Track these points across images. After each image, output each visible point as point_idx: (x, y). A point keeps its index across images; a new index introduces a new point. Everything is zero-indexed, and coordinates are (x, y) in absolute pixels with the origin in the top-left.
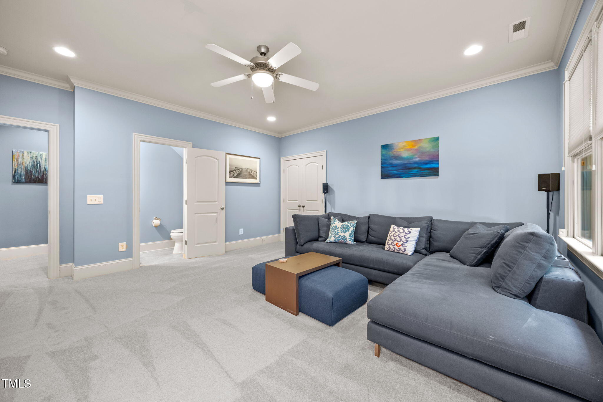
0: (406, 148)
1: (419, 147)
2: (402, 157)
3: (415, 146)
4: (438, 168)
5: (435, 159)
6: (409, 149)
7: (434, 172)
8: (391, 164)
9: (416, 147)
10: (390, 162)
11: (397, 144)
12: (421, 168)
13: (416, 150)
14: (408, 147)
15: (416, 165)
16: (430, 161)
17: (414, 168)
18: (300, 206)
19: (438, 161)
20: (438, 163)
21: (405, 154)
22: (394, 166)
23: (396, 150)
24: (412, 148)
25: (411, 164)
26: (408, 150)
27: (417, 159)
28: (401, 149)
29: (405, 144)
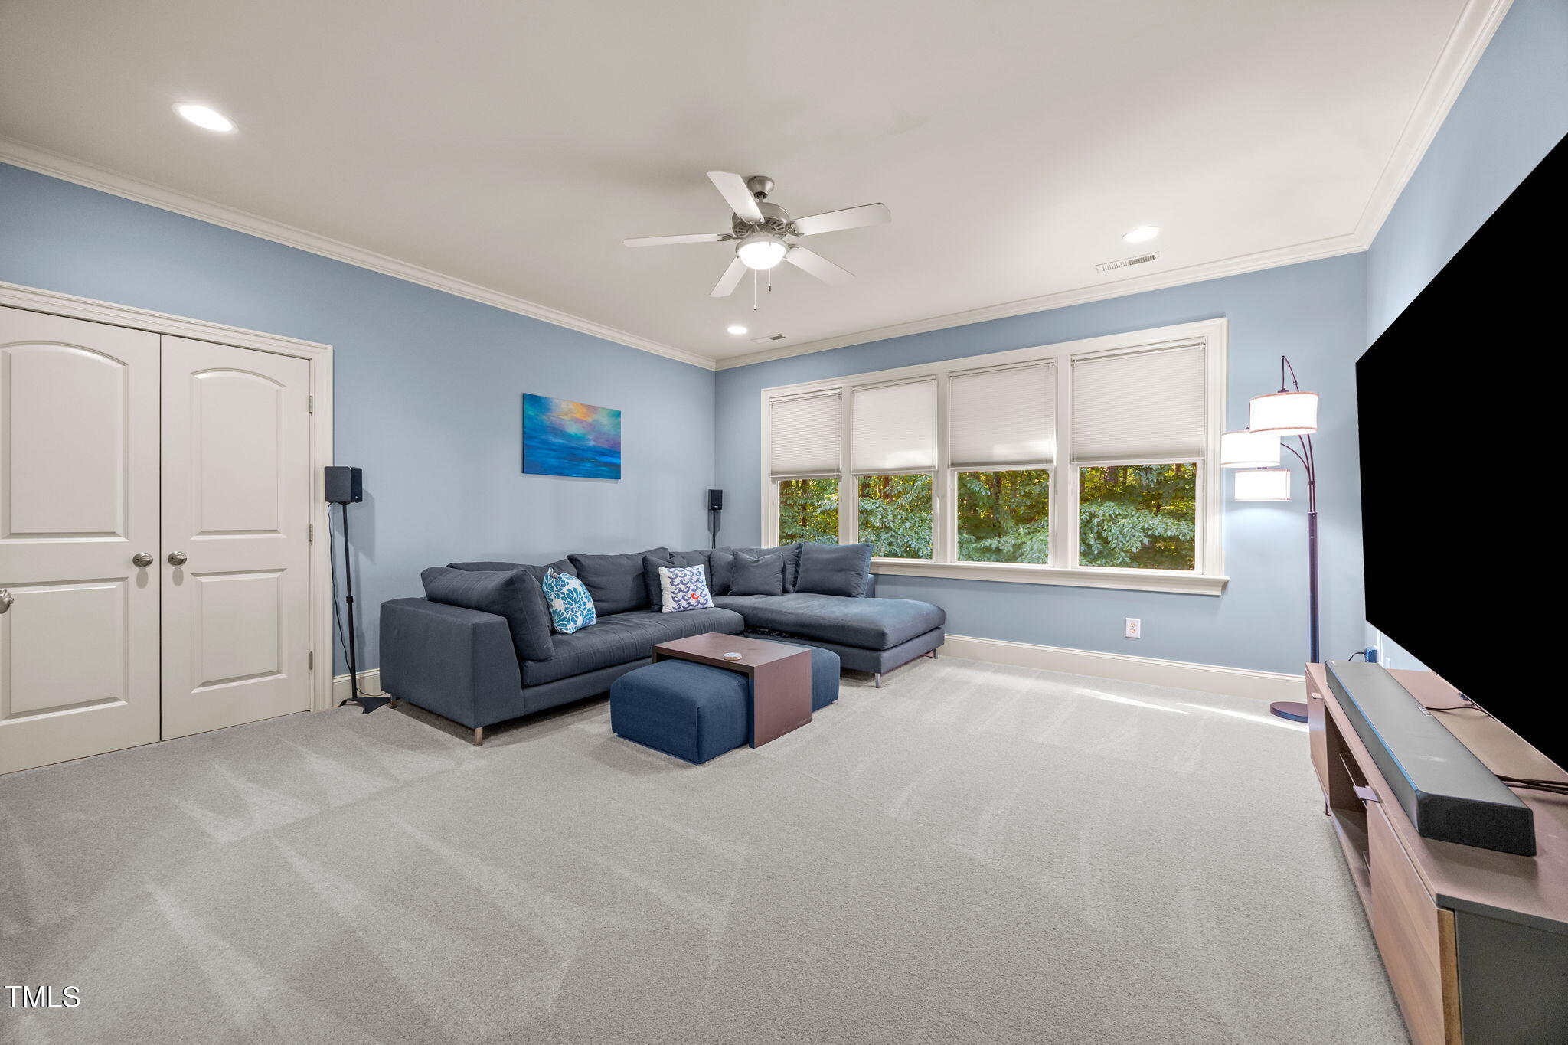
0: (575, 415)
1: (595, 420)
2: (566, 432)
3: (588, 416)
4: (619, 466)
5: (615, 451)
6: (577, 419)
7: (613, 472)
8: (546, 442)
9: (590, 420)
10: (544, 437)
11: (557, 401)
12: (597, 461)
13: (590, 425)
14: (577, 416)
15: (589, 455)
16: (610, 451)
17: (588, 460)
18: (140, 562)
19: (620, 453)
20: (620, 458)
21: (573, 429)
22: (550, 447)
23: (554, 414)
24: (585, 419)
25: (583, 450)
26: (578, 421)
27: (591, 443)
28: (566, 415)
29: (571, 406)
